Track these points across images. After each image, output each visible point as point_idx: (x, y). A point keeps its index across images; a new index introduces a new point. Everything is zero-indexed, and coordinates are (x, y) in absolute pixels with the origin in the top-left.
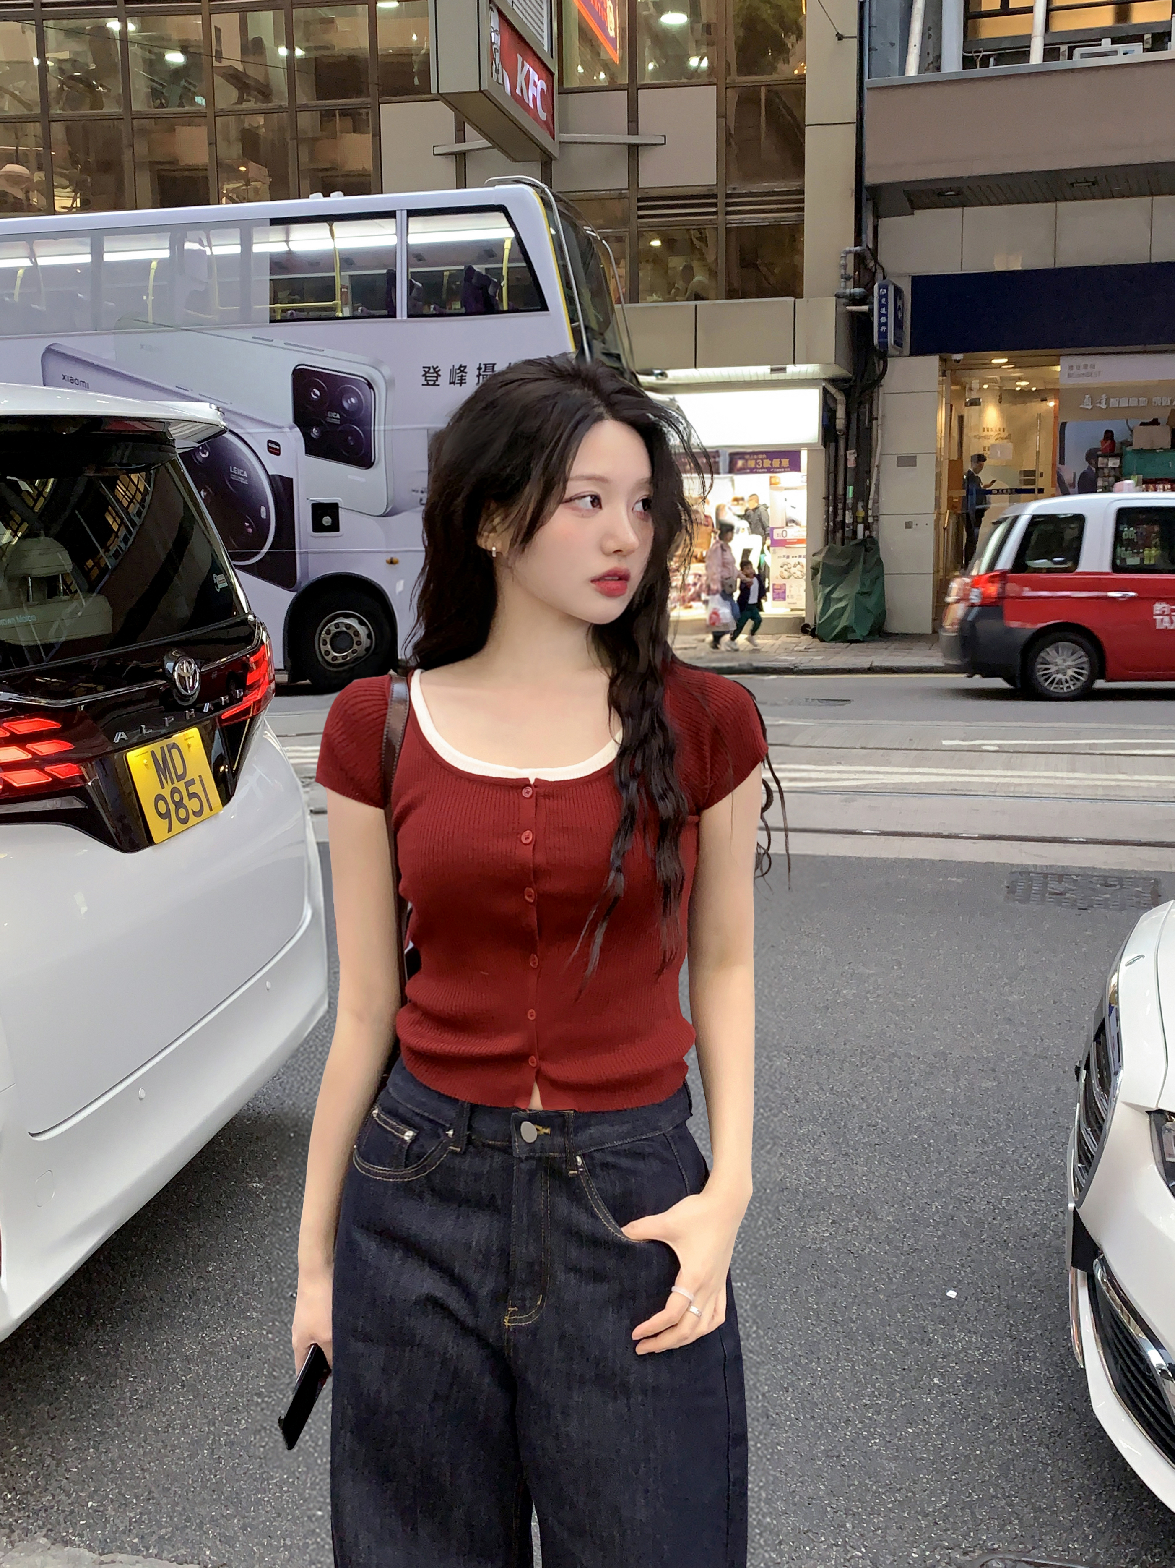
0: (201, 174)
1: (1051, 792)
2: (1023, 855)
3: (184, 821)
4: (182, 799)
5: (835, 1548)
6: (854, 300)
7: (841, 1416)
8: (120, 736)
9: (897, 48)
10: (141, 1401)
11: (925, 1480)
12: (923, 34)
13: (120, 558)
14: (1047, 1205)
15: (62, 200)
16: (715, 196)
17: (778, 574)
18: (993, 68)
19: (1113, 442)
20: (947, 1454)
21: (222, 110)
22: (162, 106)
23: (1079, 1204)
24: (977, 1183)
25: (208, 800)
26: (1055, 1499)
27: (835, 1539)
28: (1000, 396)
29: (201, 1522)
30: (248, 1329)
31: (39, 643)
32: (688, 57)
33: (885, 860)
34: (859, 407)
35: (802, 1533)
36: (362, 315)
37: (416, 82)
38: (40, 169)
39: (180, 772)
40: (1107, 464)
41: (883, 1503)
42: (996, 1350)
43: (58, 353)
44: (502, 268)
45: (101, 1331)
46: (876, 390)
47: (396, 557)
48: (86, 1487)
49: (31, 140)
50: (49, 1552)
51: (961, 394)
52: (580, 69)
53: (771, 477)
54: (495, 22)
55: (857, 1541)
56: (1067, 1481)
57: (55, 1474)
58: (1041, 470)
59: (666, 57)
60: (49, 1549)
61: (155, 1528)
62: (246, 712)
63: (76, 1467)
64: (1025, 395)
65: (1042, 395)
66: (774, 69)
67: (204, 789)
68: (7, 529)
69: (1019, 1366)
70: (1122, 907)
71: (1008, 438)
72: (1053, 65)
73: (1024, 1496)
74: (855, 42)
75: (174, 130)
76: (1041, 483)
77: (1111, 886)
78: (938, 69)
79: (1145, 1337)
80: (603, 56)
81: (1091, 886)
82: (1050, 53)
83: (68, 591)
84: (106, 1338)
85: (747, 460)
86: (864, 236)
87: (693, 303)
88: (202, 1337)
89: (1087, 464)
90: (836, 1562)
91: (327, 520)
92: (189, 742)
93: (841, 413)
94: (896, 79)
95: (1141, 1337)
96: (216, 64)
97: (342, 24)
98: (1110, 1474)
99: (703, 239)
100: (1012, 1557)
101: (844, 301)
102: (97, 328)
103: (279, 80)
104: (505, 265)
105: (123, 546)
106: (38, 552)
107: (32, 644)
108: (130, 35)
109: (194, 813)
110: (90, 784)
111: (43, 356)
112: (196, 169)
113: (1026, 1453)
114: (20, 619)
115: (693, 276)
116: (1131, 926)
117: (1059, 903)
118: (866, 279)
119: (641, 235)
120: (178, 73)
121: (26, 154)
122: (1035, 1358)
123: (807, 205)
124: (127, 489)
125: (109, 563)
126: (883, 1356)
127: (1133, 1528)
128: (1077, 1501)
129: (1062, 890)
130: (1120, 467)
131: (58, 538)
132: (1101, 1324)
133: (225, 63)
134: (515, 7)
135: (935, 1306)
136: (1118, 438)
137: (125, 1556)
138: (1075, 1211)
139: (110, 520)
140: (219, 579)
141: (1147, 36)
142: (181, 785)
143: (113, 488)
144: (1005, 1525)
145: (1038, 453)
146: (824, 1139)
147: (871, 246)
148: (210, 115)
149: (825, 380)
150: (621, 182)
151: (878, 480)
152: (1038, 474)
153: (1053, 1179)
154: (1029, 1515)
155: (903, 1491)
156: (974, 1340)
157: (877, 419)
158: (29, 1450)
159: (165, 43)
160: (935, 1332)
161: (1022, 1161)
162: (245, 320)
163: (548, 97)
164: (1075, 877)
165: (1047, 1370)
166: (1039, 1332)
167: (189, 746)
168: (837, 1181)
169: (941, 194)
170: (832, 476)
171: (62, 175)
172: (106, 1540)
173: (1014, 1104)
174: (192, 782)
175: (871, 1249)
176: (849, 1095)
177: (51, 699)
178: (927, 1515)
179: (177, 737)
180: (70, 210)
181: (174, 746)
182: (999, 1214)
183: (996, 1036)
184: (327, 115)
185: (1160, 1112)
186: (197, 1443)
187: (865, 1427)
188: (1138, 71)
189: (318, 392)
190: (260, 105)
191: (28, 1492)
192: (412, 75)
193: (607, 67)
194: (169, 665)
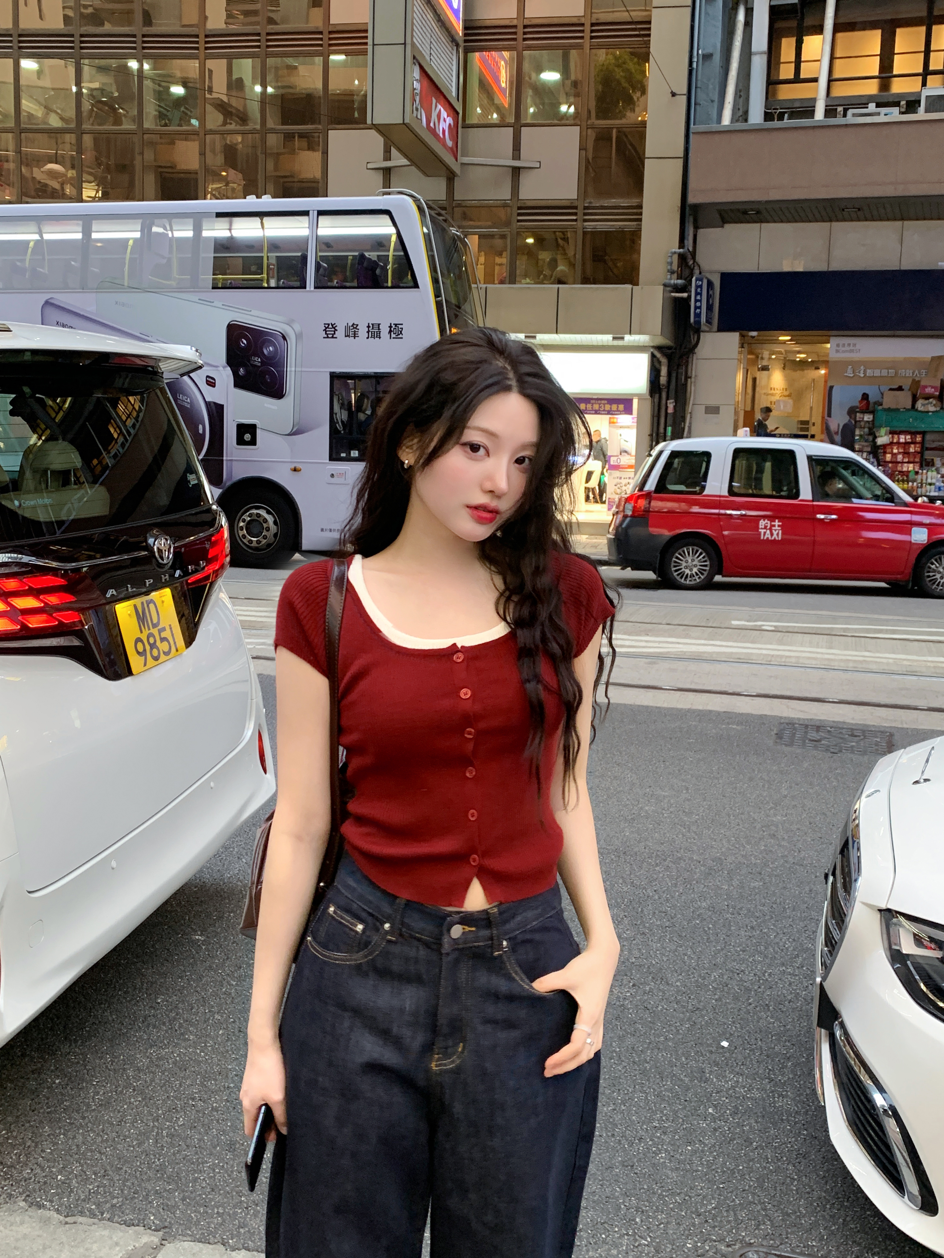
0: (193, 176)
1: (813, 663)
2: (790, 710)
3: (156, 659)
4: (155, 641)
5: (626, 1237)
6: (677, 289)
7: (636, 1136)
8: (111, 592)
9: (716, 104)
10: (102, 1100)
11: (699, 1188)
12: (736, 94)
13: (117, 459)
14: (800, 978)
15: (89, 192)
16: (576, 208)
17: (613, 491)
18: (787, 122)
19: (868, 403)
20: (718, 1168)
21: (211, 130)
22: (166, 125)
23: (824, 978)
24: (747, 960)
25: (175, 643)
26: (799, 1206)
27: (627, 1229)
28: (784, 364)
29: (147, 1195)
30: (186, 1049)
31: (53, 519)
32: (560, 104)
33: (680, 710)
34: (678, 368)
35: (599, 1224)
36: (283, 286)
37: (356, 115)
38: (73, 167)
39: (155, 621)
40: (863, 418)
41: (665, 1204)
42: (758, 1089)
43: (53, 305)
44: (388, 256)
45: (74, 1045)
46: (691, 356)
47: (299, 466)
48: (57, 1164)
49: (68, 146)
50: (27, 1213)
51: (754, 362)
52: (479, 110)
53: (610, 418)
54: (417, 73)
55: (644, 1232)
56: (808, 1193)
57: (33, 1153)
58: (813, 421)
59: (543, 104)
60: (27, 1210)
61: (108, 1197)
62: (207, 578)
63: (50, 1149)
64: (803, 364)
65: (816, 365)
66: (624, 116)
67: (173, 635)
68: (34, 433)
69: (774, 1102)
70: (864, 753)
71: (789, 396)
72: (832, 121)
73: (775, 1203)
74: (684, 98)
75: (174, 144)
76: (813, 430)
77: (856, 736)
78: (746, 120)
79: (872, 1084)
80: (496, 102)
81: (841, 736)
82: (830, 112)
83: (78, 482)
84: (77, 1050)
85: (593, 404)
86: (686, 242)
87: (557, 286)
88: (151, 1053)
89: (848, 418)
90: (627, 1247)
91: (247, 437)
92: (163, 599)
93: (664, 371)
94: (714, 127)
95: (869, 1083)
96: (208, 96)
97: (303, 70)
98: (842, 1189)
99: (566, 239)
100: (765, 1250)
101: (668, 289)
102: (84, 287)
103: (254, 109)
104: (391, 253)
105: (121, 450)
106: (58, 452)
107: (48, 520)
108: (145, 73)
109: (164, 653)
110: (86, 627)
111: (42, 307)
112: (189, 172)
113: (777, 1170)
114: (40, 501)
115: (557, 267)
116: (870, 768)
117: (816, 748)
118: (687, 272)
119: (520, 234)
120: (179, 101)
121: (63, 156)
122: (787, 1096)
123: (644, 217)
124: (126, 407)
125: (109, 462)
126: (671, 1090)
127: (858, 1231)
128: (816, 1209)
129: (819, 738)
130: (873, 421)
131: (72, 442)
132: (838, 1071)
133: (215, 95)
134: (432, 63)
135: (711, 1052)
136: (872, 399)
137: (83, 1218)
138: (821, 984)
139: (112, 430)
140: (191, 478)
141: (903, 103)
142: (155, 631)
143: (115, 407)
144: (759, 1225)
145: (811, 408)
146: (626, 921)
147: (691, 249)
148: (202, 134)
149: (653, 347)
150: (505, 194)
151: (690, 423)
152: (811, 424)
153: (804, 959)
154: (778, 1217)
155: (683, 1196)
156: (740, 1080)
157: (690, 377)
158: (15, 1134)
159: (169, 79)
160: (711, 1072)
161: (781, 944)
162: (194, 286)
163: (454, 130)
164: (829, 728)
165: (796, 1105)
166: (791, 1076)
167: (163, 602)
168: (636, 953)
169: (745, 212)
170: (656, 419)
171: (90, 174)
172: (70, 1206)
173: (776, 900)
174: (164, 629)
175: (663, 1007)
176: (644, 888)
177: (59, 562)
178: (699, 1215)
179: (154, 595)
180: (94, 199)
181: (152, 601)
182: (763, 984)
183: (763, 848)
184: (289, 137)
185: (889, 910)
186: (144, 1135)
187: (654, 1144)
188: (895, 128)
189: (245, 342)
190: (239, 128)
191: (12, 1166)
192: (353, 110)
193: (498, 110)
194: (151, 541)
